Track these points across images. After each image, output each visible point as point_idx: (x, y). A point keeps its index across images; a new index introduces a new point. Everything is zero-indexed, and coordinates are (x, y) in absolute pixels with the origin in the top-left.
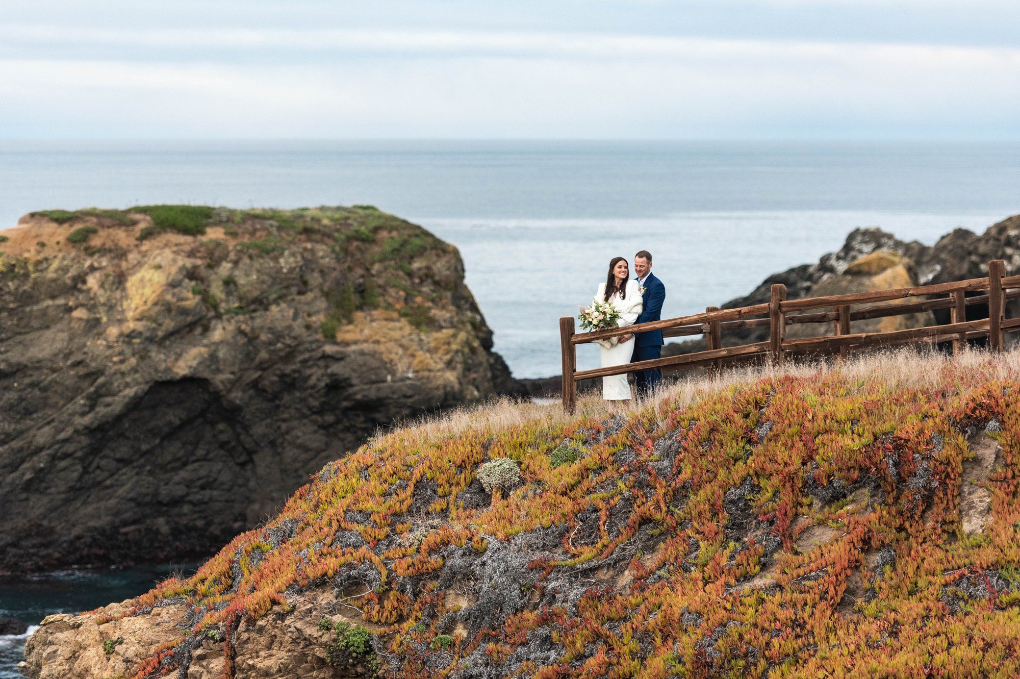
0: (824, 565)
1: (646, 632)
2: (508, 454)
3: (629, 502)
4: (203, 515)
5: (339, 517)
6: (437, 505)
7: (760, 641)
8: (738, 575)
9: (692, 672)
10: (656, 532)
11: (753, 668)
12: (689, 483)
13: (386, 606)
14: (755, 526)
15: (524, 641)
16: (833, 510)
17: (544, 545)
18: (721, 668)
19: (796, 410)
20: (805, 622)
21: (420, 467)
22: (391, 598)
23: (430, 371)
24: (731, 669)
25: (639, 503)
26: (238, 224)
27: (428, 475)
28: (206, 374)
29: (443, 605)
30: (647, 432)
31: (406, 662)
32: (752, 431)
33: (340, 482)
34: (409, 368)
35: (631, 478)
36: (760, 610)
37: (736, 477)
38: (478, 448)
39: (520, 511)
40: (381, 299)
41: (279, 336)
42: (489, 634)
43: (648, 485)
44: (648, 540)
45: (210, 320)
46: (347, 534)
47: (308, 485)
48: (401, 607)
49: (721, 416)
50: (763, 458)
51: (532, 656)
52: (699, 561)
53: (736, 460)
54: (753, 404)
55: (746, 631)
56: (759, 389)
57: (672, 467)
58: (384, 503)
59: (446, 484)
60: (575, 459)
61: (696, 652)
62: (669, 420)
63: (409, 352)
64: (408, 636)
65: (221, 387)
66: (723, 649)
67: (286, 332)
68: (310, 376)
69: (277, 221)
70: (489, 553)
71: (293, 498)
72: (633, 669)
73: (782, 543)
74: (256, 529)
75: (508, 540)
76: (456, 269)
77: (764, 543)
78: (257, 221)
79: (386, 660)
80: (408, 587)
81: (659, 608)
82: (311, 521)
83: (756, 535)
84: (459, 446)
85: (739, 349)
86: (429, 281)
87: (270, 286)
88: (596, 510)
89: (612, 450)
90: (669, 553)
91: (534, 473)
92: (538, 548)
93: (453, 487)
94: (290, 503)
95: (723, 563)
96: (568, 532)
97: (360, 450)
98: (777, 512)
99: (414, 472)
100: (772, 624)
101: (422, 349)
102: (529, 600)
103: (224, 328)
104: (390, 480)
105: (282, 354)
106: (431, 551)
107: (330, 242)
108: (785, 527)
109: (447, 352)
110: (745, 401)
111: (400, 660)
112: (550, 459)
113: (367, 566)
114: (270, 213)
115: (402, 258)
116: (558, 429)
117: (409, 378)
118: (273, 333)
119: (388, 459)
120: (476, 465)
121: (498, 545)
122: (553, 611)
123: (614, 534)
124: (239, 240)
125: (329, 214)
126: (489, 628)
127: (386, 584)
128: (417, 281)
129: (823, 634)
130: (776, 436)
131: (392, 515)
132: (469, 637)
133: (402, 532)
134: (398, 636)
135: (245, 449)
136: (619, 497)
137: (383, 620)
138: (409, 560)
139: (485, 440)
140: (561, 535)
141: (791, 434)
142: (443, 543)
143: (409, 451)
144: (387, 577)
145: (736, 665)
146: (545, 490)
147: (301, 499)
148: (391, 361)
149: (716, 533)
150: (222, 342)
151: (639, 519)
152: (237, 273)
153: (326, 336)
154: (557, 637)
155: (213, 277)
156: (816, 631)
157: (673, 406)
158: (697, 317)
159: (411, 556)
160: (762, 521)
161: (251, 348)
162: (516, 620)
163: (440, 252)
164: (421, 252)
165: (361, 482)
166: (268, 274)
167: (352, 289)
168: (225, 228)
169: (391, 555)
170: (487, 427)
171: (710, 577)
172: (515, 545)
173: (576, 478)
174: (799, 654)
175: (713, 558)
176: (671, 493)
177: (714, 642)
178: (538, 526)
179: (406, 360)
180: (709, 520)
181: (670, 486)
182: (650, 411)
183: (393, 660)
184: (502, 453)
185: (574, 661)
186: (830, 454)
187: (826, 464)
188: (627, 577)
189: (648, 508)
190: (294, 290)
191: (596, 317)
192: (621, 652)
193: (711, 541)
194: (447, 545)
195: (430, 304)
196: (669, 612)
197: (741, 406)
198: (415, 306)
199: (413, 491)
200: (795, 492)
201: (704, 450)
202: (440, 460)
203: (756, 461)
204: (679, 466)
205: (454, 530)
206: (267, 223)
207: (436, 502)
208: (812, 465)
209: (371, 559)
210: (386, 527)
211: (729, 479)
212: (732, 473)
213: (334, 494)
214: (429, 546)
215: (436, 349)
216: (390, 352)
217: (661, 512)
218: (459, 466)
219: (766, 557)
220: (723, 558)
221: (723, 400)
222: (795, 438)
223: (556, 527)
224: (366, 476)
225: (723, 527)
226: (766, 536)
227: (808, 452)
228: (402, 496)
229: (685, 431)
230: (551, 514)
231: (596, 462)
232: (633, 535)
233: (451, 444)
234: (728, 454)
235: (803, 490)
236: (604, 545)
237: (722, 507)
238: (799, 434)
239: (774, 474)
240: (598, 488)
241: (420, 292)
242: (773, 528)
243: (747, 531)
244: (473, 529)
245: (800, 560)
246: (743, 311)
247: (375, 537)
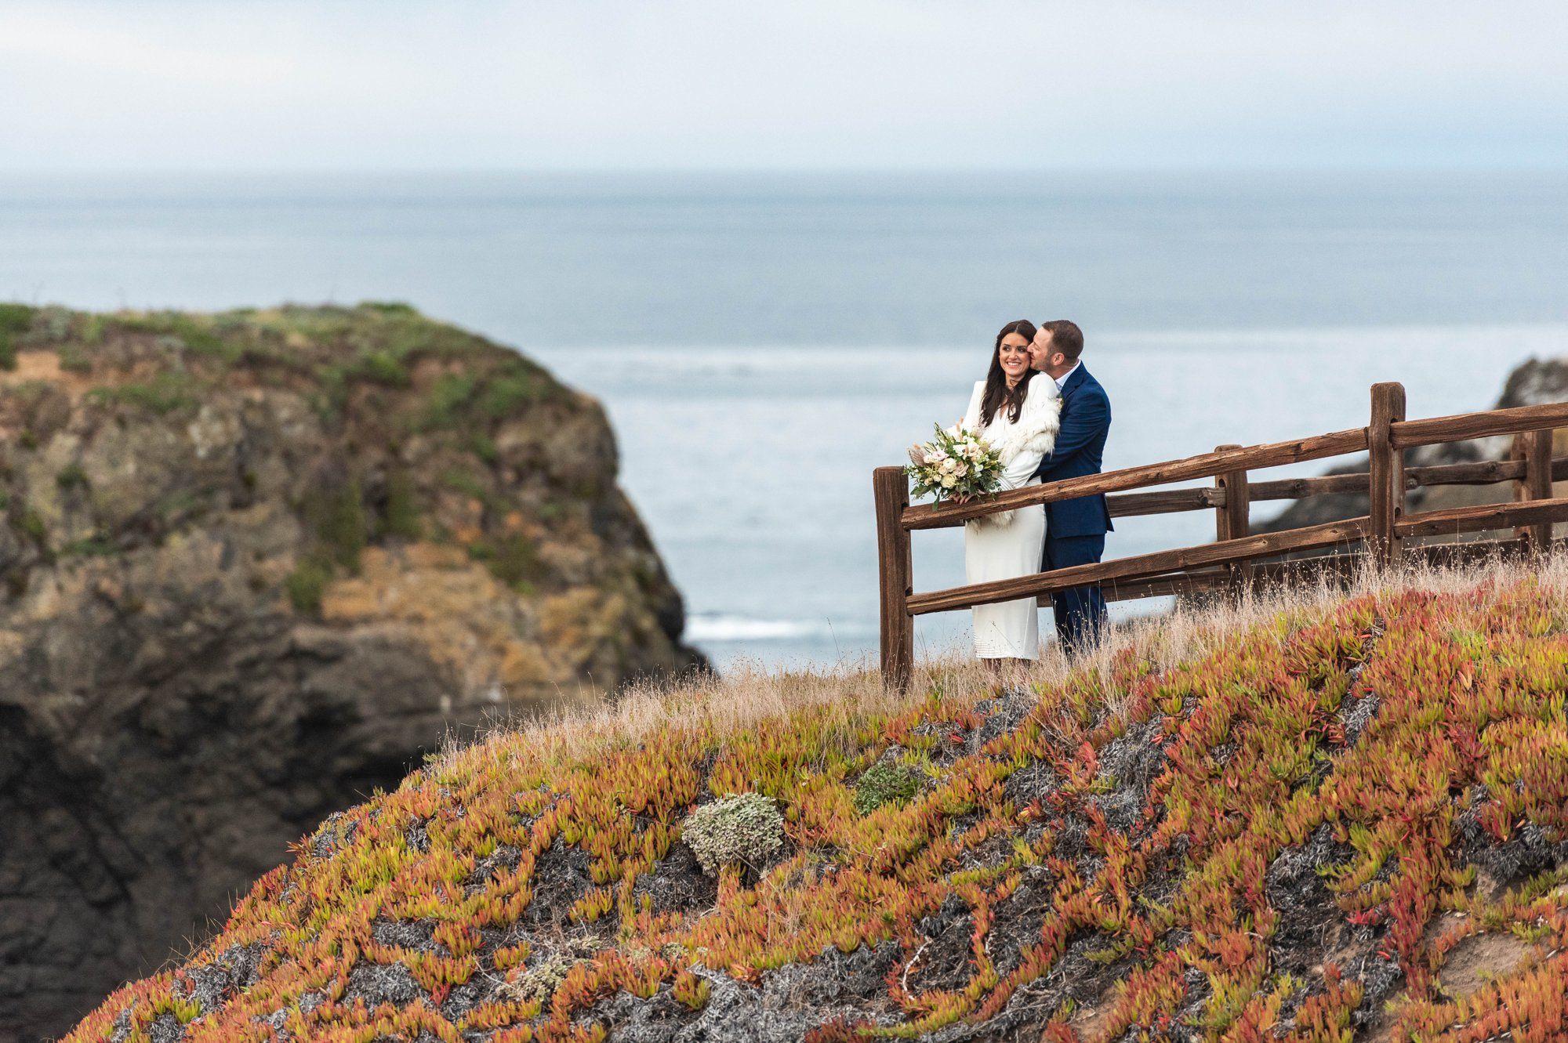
0: (1504, 1024)
2: (755, 784)
3: (1042, 888)
4: (13, 1022)
5: (358, 934)
6: (588, 905)
10: (1107, 955)
12: (1183, 841)
14: (1341, 938)
16: (1523, 897)
17: (842, 992)
19: (1435, 667)
21: (550, 815)
23: (540, 684)
25: (1064, 891)
26: (93, 346)
27: (568, 835)
28: (19, 696)
30: (1081, 727)
32: (1330, 718)
33: (359, 855)
34: (491, 677)
35: (1047, 833)
37: (1294, 825)
38: (685, 771)
39: (785, 914)
40: (424, 519)
41: (188, 607)
43: (1088, 849)
44: (1088, 975)
45: (26, 569)
46: (379, 972)
47: (283, 868)
49: (1258, 685)
50: (1357, 781)
52: (1209, 1021)
53: (1294, 787)
54: (1333, 655)
56: (1348, 621)
57: (1141, 805)
58: (466, 899)
59: (612, 859)
60: (912, 792)
62: (1134, 699)
63: (493, 642)
65: (53, 724)
67: (205, 596)
68: (260, 699)
69: (184, 338)
70: (713, 1012)
71: (248, 900)
73: (1404, 976)
74: (162, 972)
75: (759, 982)
76: (598, 451)
77: (1362, 976)
78: (136, 337)
82: (292, 948)
83: (1344, 960)
84: (640, 768)
85: (1296, 535)
86: (537, 478)
87: (167, 490)
88: (963, 909)
89: (1001, 769)
90: (1138, 1003)
91: (818, 827)
92: (827, 998)
93: (627, 862)
94: (242, 909)
95: (1267, 1023)
96: (898, 961)
97: (407, 784)
98: (1392, 905)
99: (534, 828)
101: (520, 634)
103: (60, 588)
104: (478, 848)
105: (196, 647)
106: (577, 1009)
107: (308, 387)
108: (1412, 939)
110: (1313, 650)
112: (854, 794)
114: (167, 322)
115: (475, 424)
116: (871, 726)
118: (175, 599)
119: (472, 800)
120: (681, 809)
121: (734, 992)
123: (1008, 962)
124: (95, 383)
125: (304, 321)
128: (509, 476)
130: (1389, 729)
131: (482, 928)
133: (507, 967)
135: (110, 869)
136: (1019, 877)
138: (526, 1030)
139: (700, 751)
140: (883, 968)
141: (1422, 721)
142: (604, 991)
143: (522, 781)
146: (843, 866)
147: (266, 899)
148: (450, 663)
149: (1249, 957)
150: (56, 620)
151: (1067, 926)
152: (89, 458)
153: (298, 605)
155: (33, 469)
157: (1143, 665)
158: (1195, 462)
159: (529, 1021)
160: (1357, 927)
161: (123, 634)
163: (562, 411)
164: (518, 409)
165: (410, 855)
166: (164, 463)
167: (358, 497)
168: (61, 353)
169: (483, 1020)
170: (706, 723)
172: (775, 992)
173: (916, 835)
175: (1242, 1014)
176: (1141, 865)
178: (829, 947)
179: (484, 662)
180: (1230, 927)
181: (1138, 848)
182: (1089, 677)
184: (740, 782)
186: (1517, 768)
187: (1507, 791)
189: (1088, 901)
190: (223, 498)
191: (949, 473)
193: (1236, 976)
194: (614, 993)
195: (537, 531)
197: (1303, 660)
198: (505, 534)
199: (532, 873)
200: (1434, 857)
201: (1218, 766)
202: (594, 799)
203: (1341, 788)
204: (1159, 803)
205: (629, 959)
206: (160, 343)
207: (586, 897)
208: (1474, 794)
209: (435, 1031)
210: (469, 956)
211: (1277, 831)
212: (1285, 816)
213: (346, 883)
214: (572, 998)
215: (554, 636)
216: (447, 641)
217: (1118, 909)
218: (639, 814)
219: (1368, 1010)
220: (1266, 1014)
221: (1262, 647)
222: (1432, 733)
223: (871, 949)
224: (421, 841)
225: (1264, 941)
226: (1367, 961)
227: (1465, 764)
228: (506, 883)
229: (1173, 722)
230: (858, 920)
231: (963, 799)
232: (1052, 964)
233: (622, 762)
234: (1275, 773)
235: (1452, 852)
236: (985, 989)
237: (1262, 896)
238: (1441, 722)
239: (1385, 817)
240: (968, 857)
241: (516, 505)
242: (1383, 941)
243: (1321, 950)
244: (675, 956)
245: (1448, 1015)
246: (1304, 447)
247: (444, 978)
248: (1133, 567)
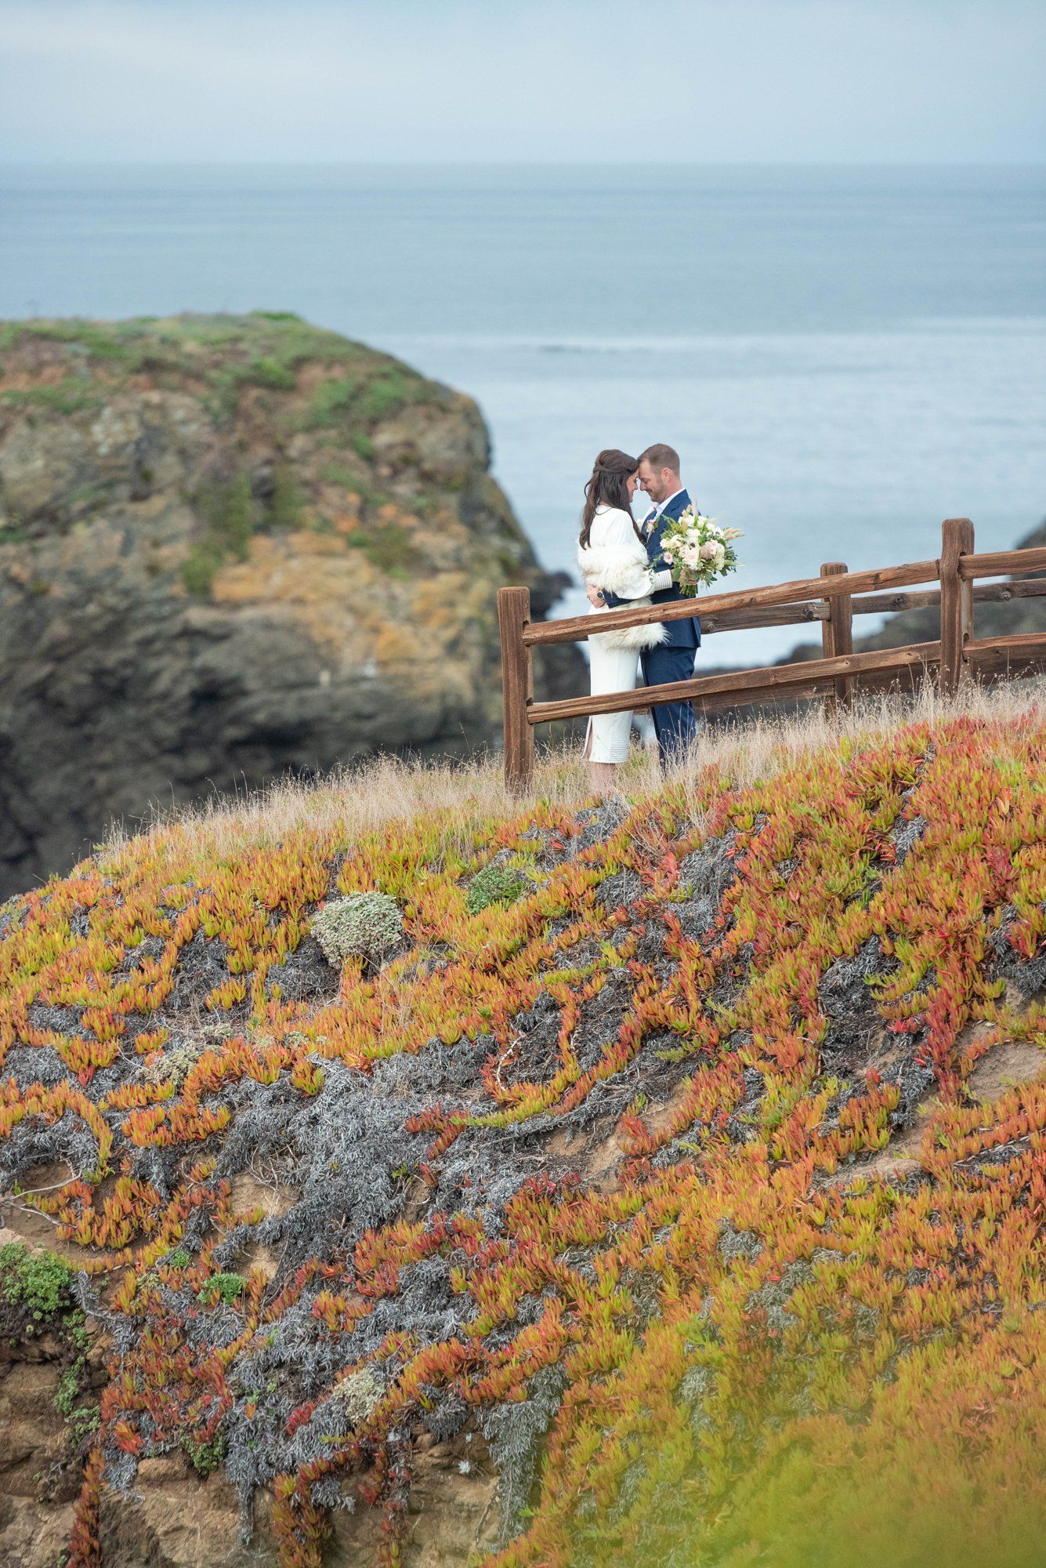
0: (1023, 1129)
1: (647, 1270)
2: (377, 883)
3: (623, 987)
5: (16, 1018)
6: (225, 992)
7: (880, 1293)
8: (843, 1149)
9: (736, 1360)
10: (676, 1054)
11: (864, 1351)
12: (749, 949)
13: (107, 1210)
14: (885, 1044)
15: (392, 1288)
17: (444, 1081)
18: (798, 1350)
19: (976, 793)
20: (978, 1253)
21: (192, 910)
22: (120, 1192)
23: (412, 661)
24: (820, 1353)
25: (642, 993)
27: (208, 929)
29: (228, 1210)
30: (667, 838)
31: (146, 1330)
32: (883, 837)
33: (28, 940)
34: (367, 655)
35: (631, 938)
36: (884, 1228)
37: (845, 937)
38: (316, 870)
39: (397, 1006)
40: (307, 510)
41: (91, 590)
42: (321, 1273)
43: (665, 954)
44: (661, 1071)
46: (32, 1055)
48: (140, 1212)
49: (820, 805)
50: (903, 898)
51: (408, 1322)
52: (763, 1120)
53: (847, 902)
54: (888, 779)
55: (853, 1272)
56: (903, 746)
57: (715, 915)
58: (113, 987)
59: (247, 951)
60: (516, 895)
61: (747, 1318)
62: (713, 814)
63: (368, 622)
64: (152, 1276)
66: (803, 1311)
67: (107, 581)
69: (89, 345)
70: (326, 1099)
72: (616, 1352)
73: (936, 1081)
75: (369, 1071)
76: (469, 448)
77: (900, 1081)
78: (45, 344)
79: (106, 1329)
80: (155, 1169)
81: (676, 1219)
83: (885, 1064)
84: (276, 867)
85: (875, 657)
86: (411, 472)
87: (73, 483)
88: (554, 1007)
89: (594, 876)
90: (701, 1100)
91: (432, 925)
92: (430, 1086)
93: (260, 954)
95: (814, 1122)
96: (494, 1053)
98: (929, 1015)
99: (178, 922)
100: (909, 1258)
101: (394, 616)
102: (409, 1198)
104: (128, 938)
105: (98, 626)
106: (206, 1093)
107: (202, 391)
108: (945, 1047)
109: (449, 622)
110: (871, 774)
111: (135, 1328)
112: (466, 894)
113: (71, 1124)
114: (71, 331)
115: (354, 424)
116: (486, 829)
117: (365, 679)
118: (79, 583)
119: (129, 891)
120: (311, 905)
121: (346, 1079)
122: (454, 1224)
123: (590, 1057)
124: (7, 387)
125: (199, 330)
126: (322, 1259)
127: (110, 1162)
128: (385, 471)
129: (1016, 1280)
130: (932, 849)
131: (126, 1015)
132: (279, 1278)
133: (147, 1052)
134: (130, 1275)
135: (20, 828)
136: (604, 977)
137: (100, 1242)
138: (160, 1111)
139: (331, 852)
140: (480, 1060)
141: (963, 845)
142: (230, 1077)
143: (173, 875)
144: (112, 1149)
145: (832, 1346)
146: (451, 963)
148: (329, 642)
149: (801, 1059)
151: (643, 1026)
152: (2, 455)
153: (191, 589)
154: (461, 1281)
156: (1002, 1272)
157: (724, 782)
158: (785, 589)
159: (162, 1102)
160: (898, 1035)
161: (31, 614)
162: (378, 1244)
163: (434, 411)
164: (395, 410)
165: (73, 942)
166: (68, 458)
167: (247, 490)
169: (122, 1102)
170: (339, 824)
171: (784, 1154)
172: (384, 1079)
173: (517, 937)
174: (963, 1323)
175: (792, 1114)
176: (711, 972)
177: (784, 1296)
178: (434, 1039)
179: (360, 641)
180: (786, 1031)
181: (709, 955)
182: (677, 792)
183: (120, 1328)
184: (365, 880)
185: (494, 1332)
186: (1043, 891)
187: (1034, 912)
188: (610, 1154)
189: (662, 1005)
190: (123, 491)
192: (593, 1314)
193: (789, 1077)
194: (239, 1079)
195: (411, 521)
196: (693, 1230)
197: (860, 783)
198: (380, 524)
199: (174, 963)
200: (968, 971)
201: (782, 880)
202: (233, 895)
203: (888, 905)
204: (730, 912)
205: (254, 1047)
206: (68, 349)
207: (222, 987)
208: (1005, 913)
209: (79, 1110)
210: (113, 1041)
211: (831, 942)
212: (839, 928)
213: (15, 965)
214: (201, 1083)
215: (424, 617)
216: (326, 622)
217: (689, 1011)
218: (273, 910)
219: (904, 1111)
220: (813, 1114)
221: (826, 770)
222: (970, 855)
223: (471, 1042)
224: (84, 928)
225: (814, 1045)
226: (904, 1066)
227: (998, 885)
228: (153, 972)
229: (744, 838)
230: (461, 1015)
231: (559, 903)
232: (629, 1061)
233: (260, 860)
234: (830, 890)
235: (984, 966)
236: (569, 1082)
237: (814, 1004)
238: (979, 844)
239: (926, 933)
240: (561, 958)
241: (392, 496)
242: (920, 1048)
243: (866, 1054)
244: (296, 1045)
245: (974, 1119)
246: (882, 577)
247: (90, 1061)
248: (729, 684)
